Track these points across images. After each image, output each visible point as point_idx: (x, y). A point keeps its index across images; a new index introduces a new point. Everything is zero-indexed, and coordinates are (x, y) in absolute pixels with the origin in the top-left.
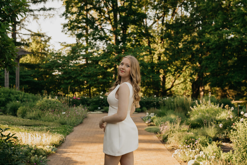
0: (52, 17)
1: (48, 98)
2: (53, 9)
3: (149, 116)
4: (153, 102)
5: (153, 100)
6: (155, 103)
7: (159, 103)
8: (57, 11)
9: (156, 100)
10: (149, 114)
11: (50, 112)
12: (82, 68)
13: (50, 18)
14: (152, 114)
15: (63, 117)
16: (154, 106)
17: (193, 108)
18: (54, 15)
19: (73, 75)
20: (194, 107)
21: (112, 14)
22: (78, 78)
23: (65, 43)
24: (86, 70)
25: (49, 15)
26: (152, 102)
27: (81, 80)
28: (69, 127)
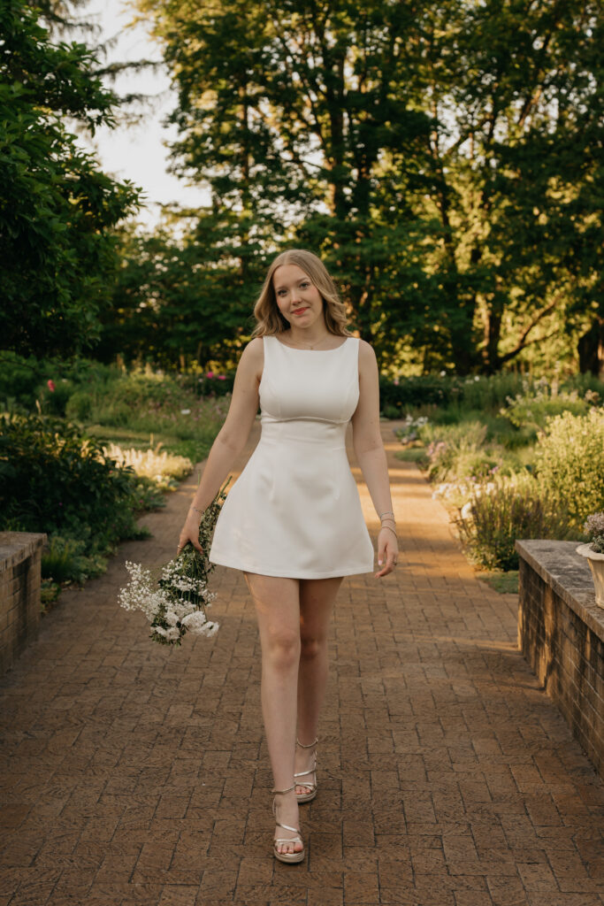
0: (137, 122)
1: (143, 372)
2: (140, 97)
3: (414, 424)
4: (436, 390)
5: (435, 384)
6: (440, 392)
7: (451, 394)
8: (151, 105)
9: (442, 386)
10: (415, 420)
11: (149, 408)
12: (229, 288)
13: (128, 127)
14: (421, 419)
15: (184, 421)
16: (437, 400)
17: (514, 399)
18: (141, 116)
19: (205, 308)
20: (518, 397)
21: (325, 118)
22: (219, 319)
23: (176, 205)
24: (241, 294)
25: (127, 116)
26: (431, 390)
27: (229, 324)
28: (201, 446)
